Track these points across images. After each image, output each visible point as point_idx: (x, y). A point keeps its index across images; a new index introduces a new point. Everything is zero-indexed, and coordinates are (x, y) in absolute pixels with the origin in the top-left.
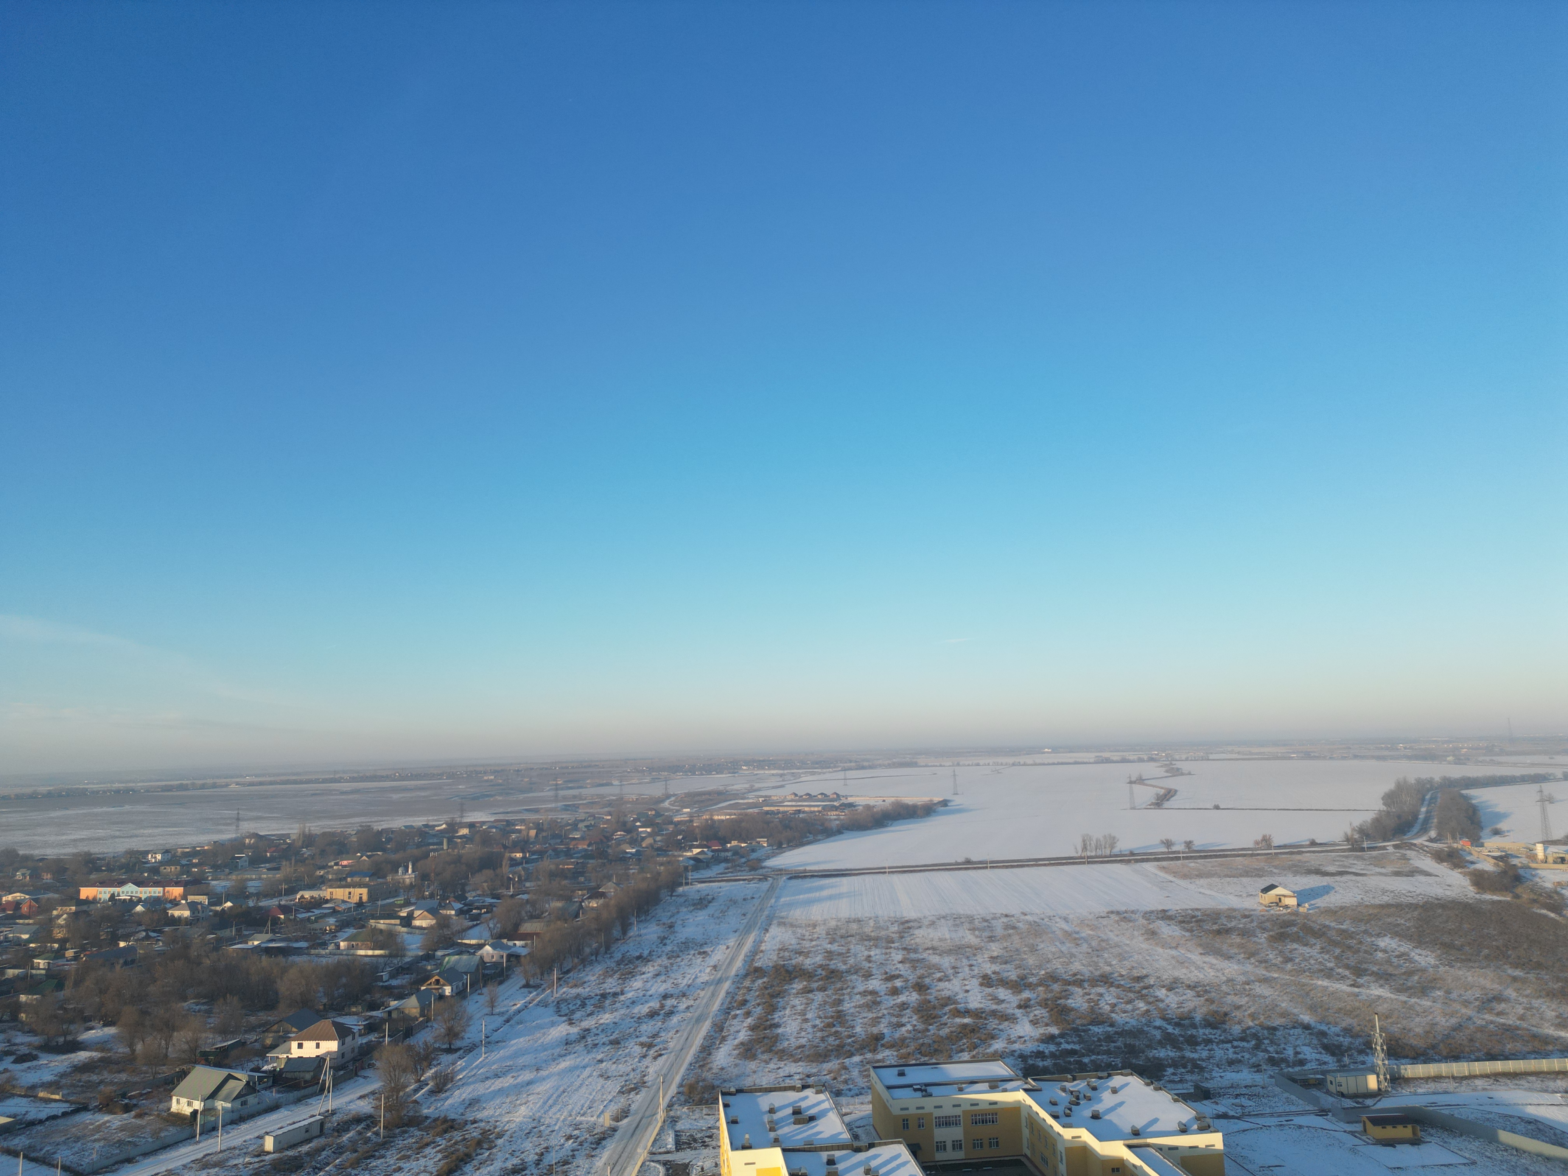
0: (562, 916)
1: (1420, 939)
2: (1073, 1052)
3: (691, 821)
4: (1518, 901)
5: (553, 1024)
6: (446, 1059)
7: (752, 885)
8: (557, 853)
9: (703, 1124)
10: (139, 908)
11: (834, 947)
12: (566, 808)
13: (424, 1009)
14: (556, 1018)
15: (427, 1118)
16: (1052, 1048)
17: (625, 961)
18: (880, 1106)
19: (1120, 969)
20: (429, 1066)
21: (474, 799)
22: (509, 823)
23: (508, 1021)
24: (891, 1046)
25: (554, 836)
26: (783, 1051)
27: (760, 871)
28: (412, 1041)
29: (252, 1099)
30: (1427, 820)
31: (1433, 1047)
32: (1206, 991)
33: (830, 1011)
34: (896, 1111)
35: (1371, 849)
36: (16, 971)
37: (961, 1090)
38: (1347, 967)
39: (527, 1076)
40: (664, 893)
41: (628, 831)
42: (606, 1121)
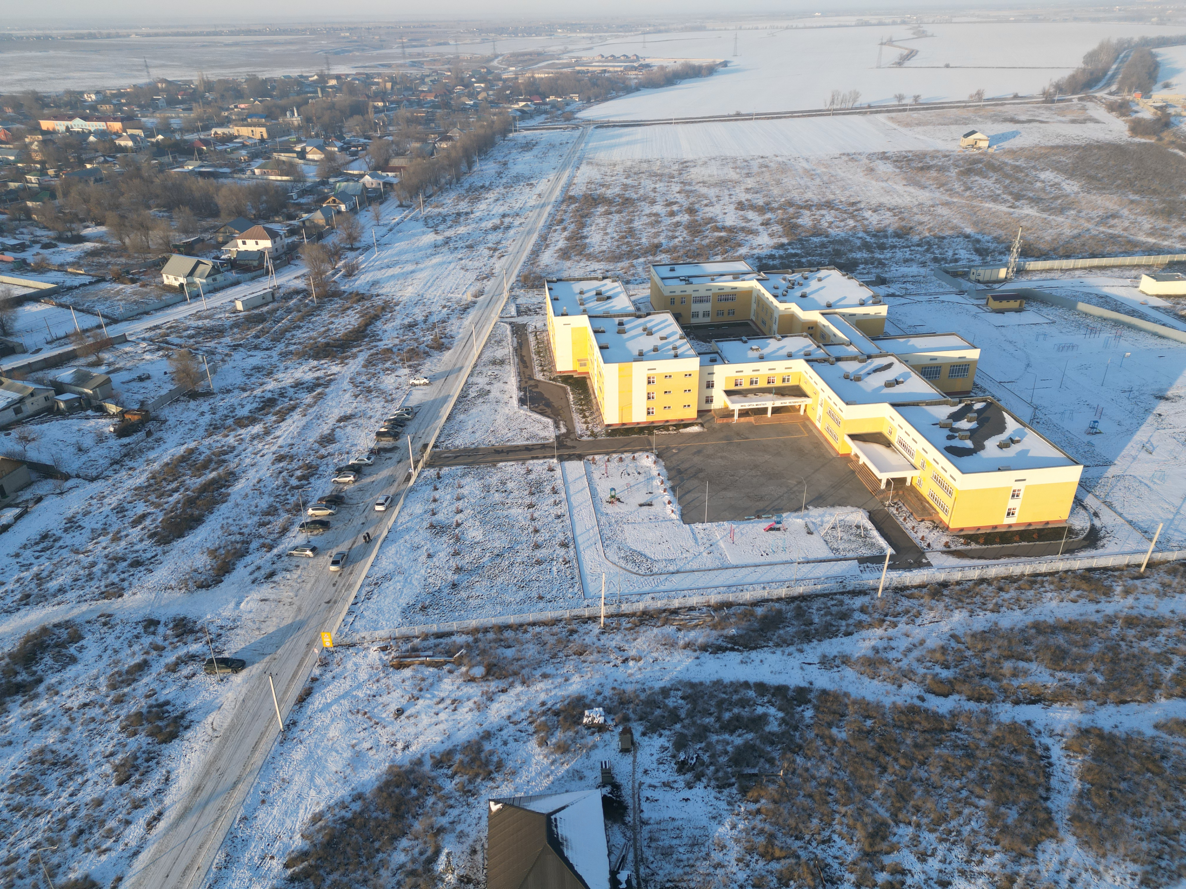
0: (420, 154)
1: (1071, 173)
2: (795, 255)
3: (517, 78)
4: (1160, 143)
5: (424, 233)
6: (351, 255)
7: (567, 133)
8: (411, 103)
9: (535, 300)
10: (92, 138)
11: (629, 181)
12: (413, 64)
13: (328, 220)
14: (425, 229)
15: (344, 292)
16: (781, 252)
17: (472, 189)
18: (656, 290)
19: (840, 196)
20: (340, 259)
21: (337, 53)
22: (368, 76)
23: (391, 230)
24: (667, 251)
25: (407, 89)
26: (590, 254)
27: (573, 122)
28: (324, 242)
29: (219, 277)
30: (1113, 76)
31: (1055, 249)
32: (901, 212)
33: (624, 227)
34: (667, 293)
35: (1060, 101)
36: (17, 184)
37: (713, 280)
38: (1011, 193)
39: (410, 267)
40: (498, 138)
41: (466, 86)
42: (469, 297)
